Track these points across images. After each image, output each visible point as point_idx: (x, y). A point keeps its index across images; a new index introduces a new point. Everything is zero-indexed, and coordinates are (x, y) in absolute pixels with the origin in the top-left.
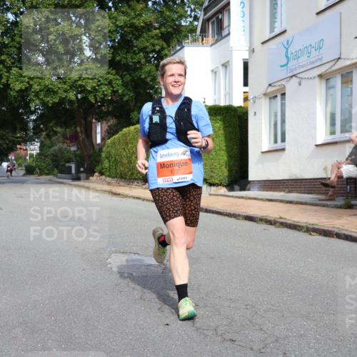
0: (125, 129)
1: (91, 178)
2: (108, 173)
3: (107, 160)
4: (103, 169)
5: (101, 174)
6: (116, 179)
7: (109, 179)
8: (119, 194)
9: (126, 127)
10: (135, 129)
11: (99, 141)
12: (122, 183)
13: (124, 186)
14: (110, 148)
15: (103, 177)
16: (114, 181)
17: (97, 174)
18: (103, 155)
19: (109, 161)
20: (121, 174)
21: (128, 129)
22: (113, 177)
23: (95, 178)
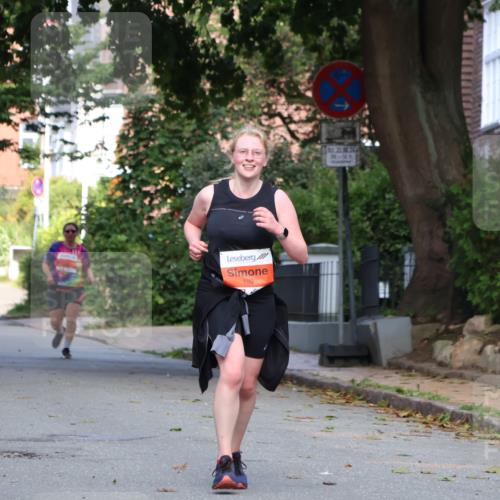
17: (479, 322)
23: (466, 347)
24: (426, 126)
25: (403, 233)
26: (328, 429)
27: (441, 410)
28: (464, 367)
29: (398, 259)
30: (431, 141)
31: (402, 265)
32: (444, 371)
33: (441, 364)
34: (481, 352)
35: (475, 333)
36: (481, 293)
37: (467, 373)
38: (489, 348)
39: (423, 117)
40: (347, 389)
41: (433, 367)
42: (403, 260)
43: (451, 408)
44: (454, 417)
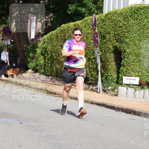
0: (63, 25)
1: (24, 75)
2: (43, 71)
3: (42, 57)
4: (37, 65)
5: (36, 71)
6: (50, 77)
7: (43, 77)
8: (55, 94)
9: (65, 23)
10: (75, 25)
11: (33, 36)
12: (57, 82)
13: (59, 85)
14: (46, 44)
15: (37, 74)
16: (49, 79)
17: (30, 71)
18: (39, 51)
19: (45, 58)
20: (57, 72)
21: (67, 25)
22: (48, 76)
23: (28, 74)
24: (22, 38)
25: (18, 56)
26: (4, 87)
27: (23, 85)
28: (28, 78)
29: (17, 60)
30: (22, 40)
31: (17, 61)
32: (24, 78)
33: (23, 77)
34: (30, 75)
35: (29, 72)
36: (30, 66)
37: (28, 79)
38: (32, 75)
39: (21, 37)
40: (8, 81)
41: (22, 78)
42: (18, 60)
43: (25, 84)
44: (26, 86)
